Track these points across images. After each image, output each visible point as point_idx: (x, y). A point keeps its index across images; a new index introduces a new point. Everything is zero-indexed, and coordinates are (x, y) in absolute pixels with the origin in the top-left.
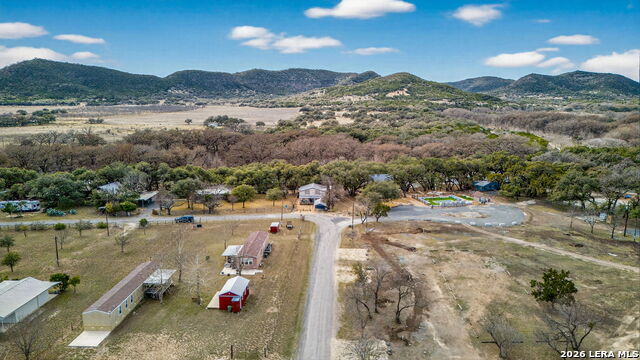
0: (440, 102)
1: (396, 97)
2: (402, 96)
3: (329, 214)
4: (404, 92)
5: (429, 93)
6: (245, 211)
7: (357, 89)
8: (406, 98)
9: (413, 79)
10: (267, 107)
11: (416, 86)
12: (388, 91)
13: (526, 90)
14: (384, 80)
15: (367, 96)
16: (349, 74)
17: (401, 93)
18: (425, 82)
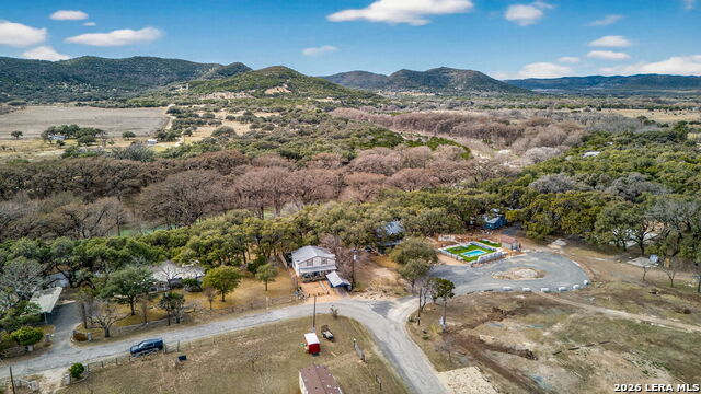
0: (325, 100)
1: (276, 95)
2: (284, 94)
3: (358, 297)
4: (284, 89)
5: (311, 90)
6: (232, 309)
7: (226, 84)
8: (288, 95)
9: (292, 74)
10: (117, 106)
11: (297, 82)
12: (267, 88)
13: (399, 86)
14: (259, 74)
15: (243, 93)
16: (212, 65)
17: (280, 89)
18: (305, 77)
